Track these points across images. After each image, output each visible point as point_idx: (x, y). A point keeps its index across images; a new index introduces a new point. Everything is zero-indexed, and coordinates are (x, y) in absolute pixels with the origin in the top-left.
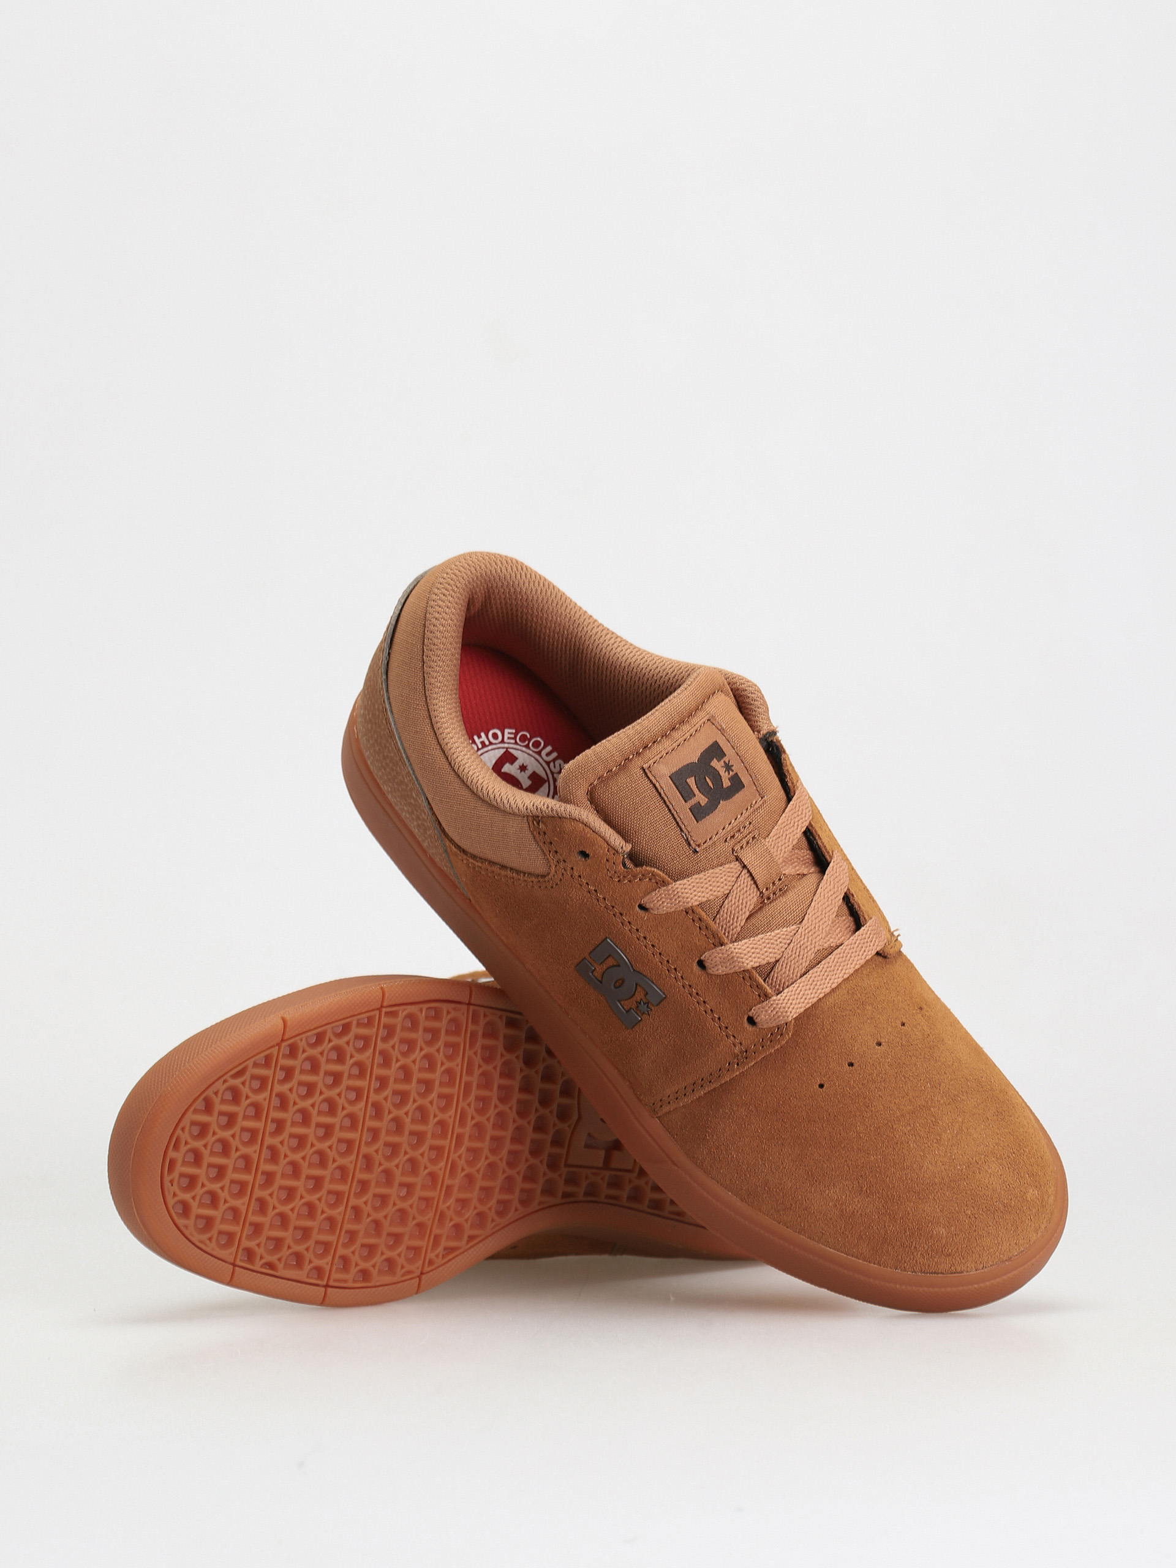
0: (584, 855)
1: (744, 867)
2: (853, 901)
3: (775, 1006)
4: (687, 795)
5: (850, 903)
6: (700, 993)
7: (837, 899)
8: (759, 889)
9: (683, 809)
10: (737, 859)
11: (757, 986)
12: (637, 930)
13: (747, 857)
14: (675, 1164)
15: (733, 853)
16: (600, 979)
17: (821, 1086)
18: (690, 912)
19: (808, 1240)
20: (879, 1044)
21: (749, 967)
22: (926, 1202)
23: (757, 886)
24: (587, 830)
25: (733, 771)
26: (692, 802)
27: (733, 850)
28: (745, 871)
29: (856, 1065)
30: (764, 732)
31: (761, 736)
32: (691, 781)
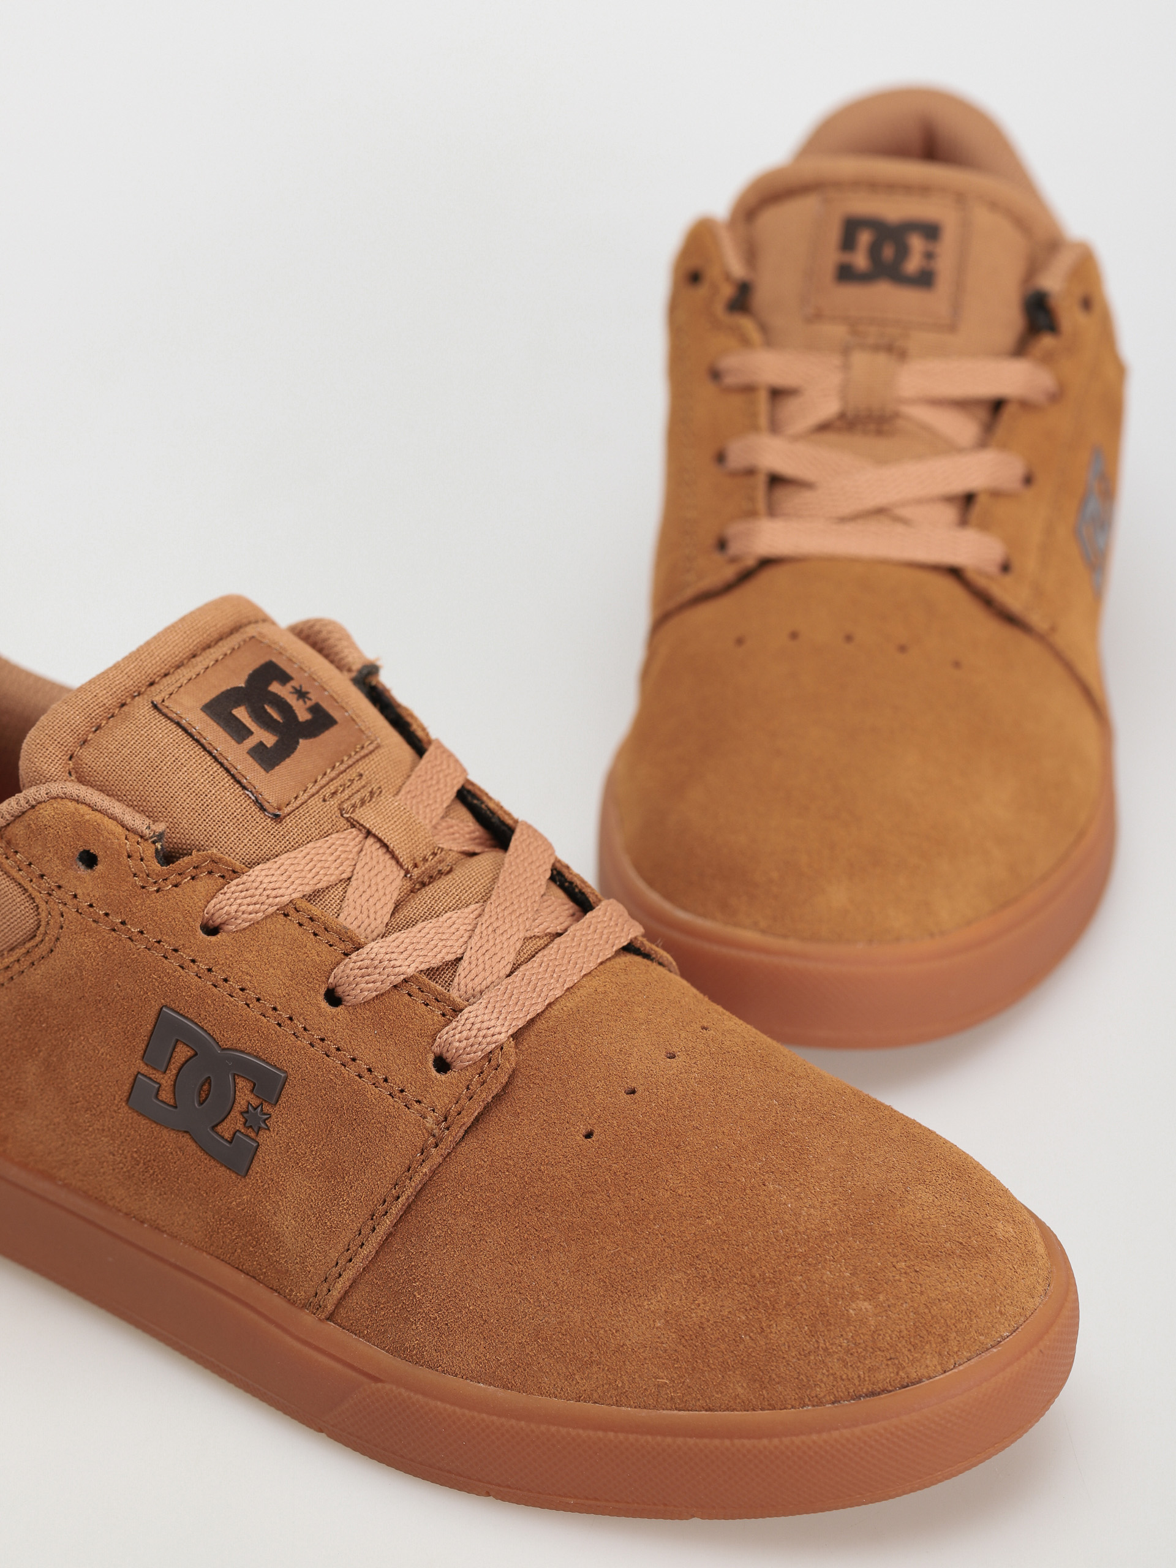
0: (89, 860)
1: (369, 833)
2: (570, 876)
3: (471, 1020)
4: (240, 732)
5: (566, 880)
6: (342, 1044)
7: (541, 870)
8: (401, 866)
9: (237, 754)
10: (353, 824)
11: (436, 999)
12: (210, 970)
13: (367, 816)
14: (376, 1380)
15: (342, 815)
16: (172, 1102)
17: (589, 1135)
18: (292, 912)
19: (638, 1410)
20: (672, 1056)
21: (411, 971)
22: (824, 1268)
23: (398, 862)
24: (80, 806)
25: (310, 699)
26: (250, 742)
27: (341, 810)
28: (370, 841)
29: (640, 1090)
30: (356, 667)
31: (354, 674)
32: (241, 713)
